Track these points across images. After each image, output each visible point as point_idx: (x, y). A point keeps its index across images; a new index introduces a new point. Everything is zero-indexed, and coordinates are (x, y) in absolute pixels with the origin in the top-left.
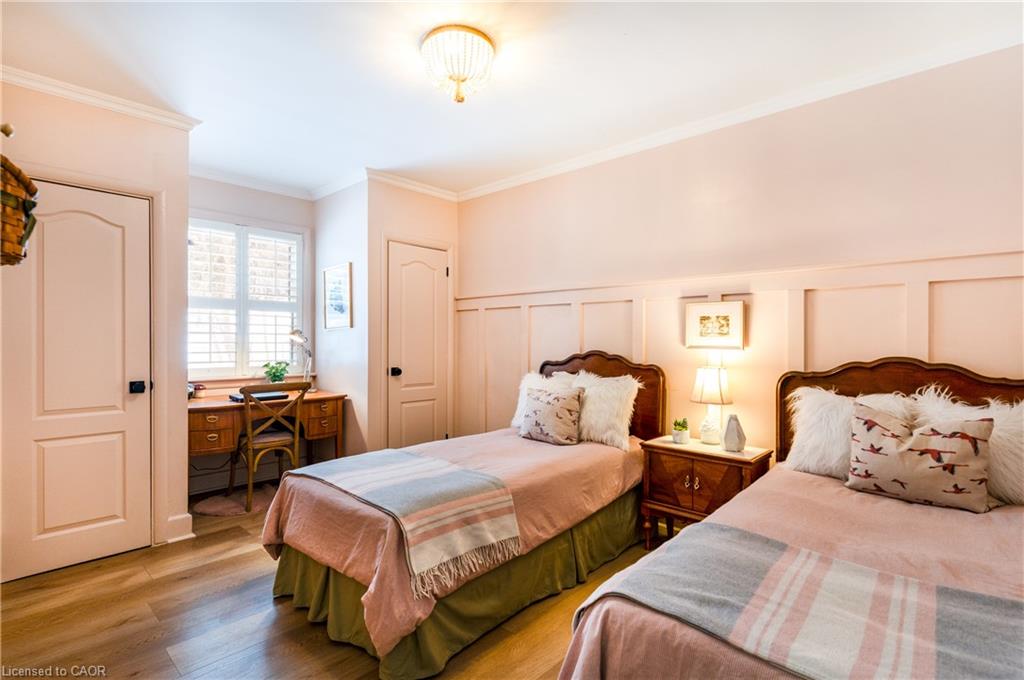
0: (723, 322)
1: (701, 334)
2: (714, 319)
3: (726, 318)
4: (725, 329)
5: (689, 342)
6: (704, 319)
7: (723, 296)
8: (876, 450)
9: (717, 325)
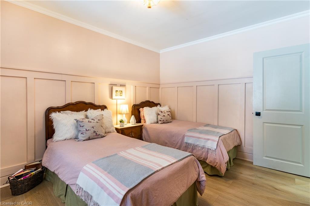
0: (121, 92)
1: (116, 96)
2: (119, 91)
3: (122, 91)
4: (121, 94)
5: (113, 98)
6: (116, 91)
7: (120, 85)
8: (164, 116)
9: (120, 93)
